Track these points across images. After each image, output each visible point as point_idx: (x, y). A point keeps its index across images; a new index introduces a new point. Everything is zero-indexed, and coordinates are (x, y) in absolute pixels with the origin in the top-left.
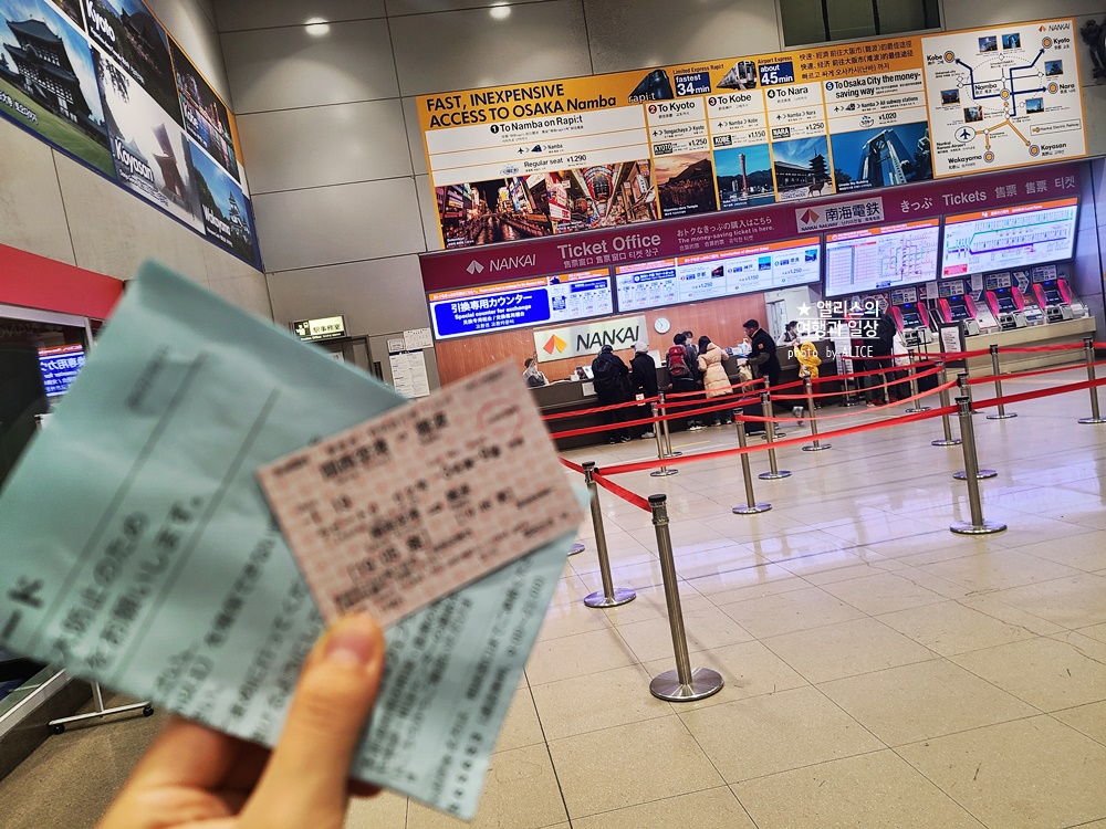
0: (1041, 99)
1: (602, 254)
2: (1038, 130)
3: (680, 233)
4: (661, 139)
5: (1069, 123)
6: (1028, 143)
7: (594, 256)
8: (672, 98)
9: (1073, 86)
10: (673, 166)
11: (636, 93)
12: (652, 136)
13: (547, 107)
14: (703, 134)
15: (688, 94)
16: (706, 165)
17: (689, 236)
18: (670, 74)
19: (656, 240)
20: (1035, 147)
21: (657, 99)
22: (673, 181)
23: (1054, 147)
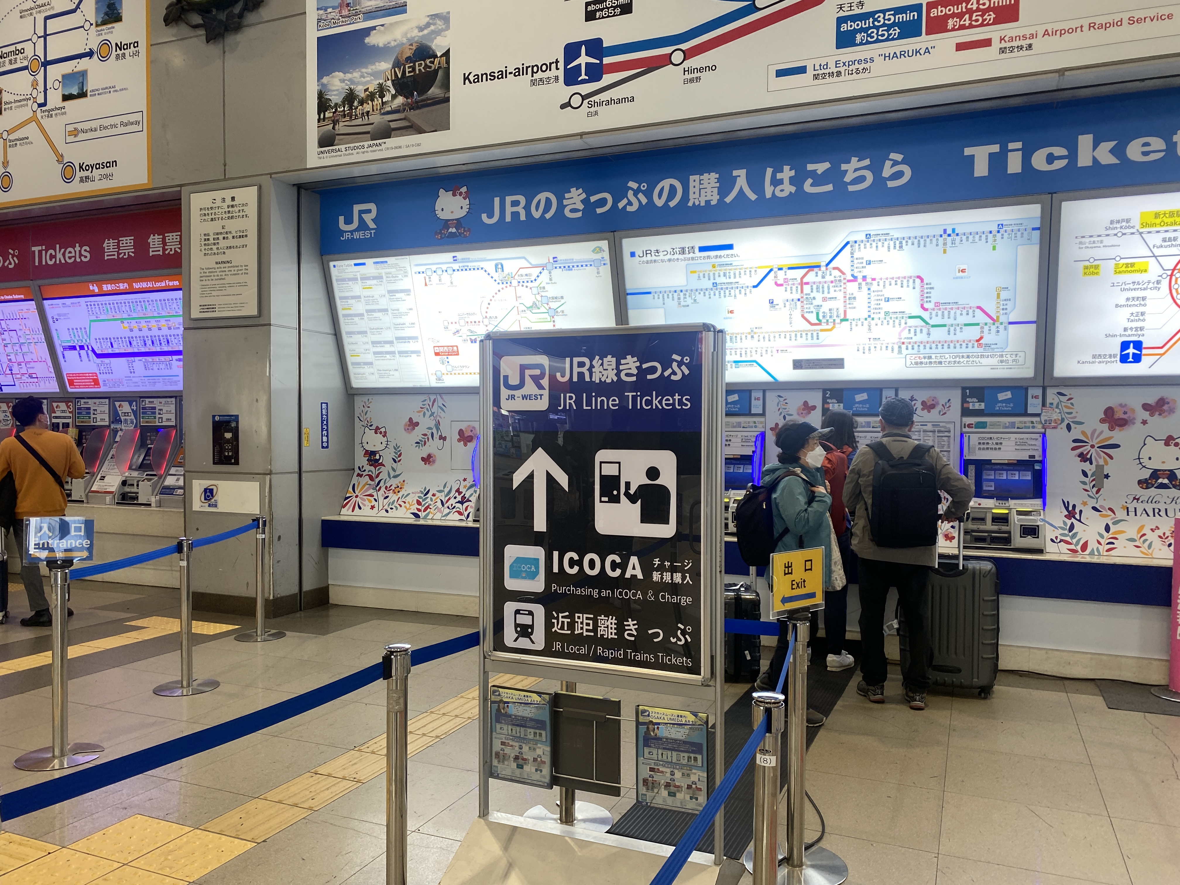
0: (83, 74)
2: (75, 133)
5: (125, 119)
6: (60, 158)
9: (136, 44)
20: (70, 165)
23: (98, 166)
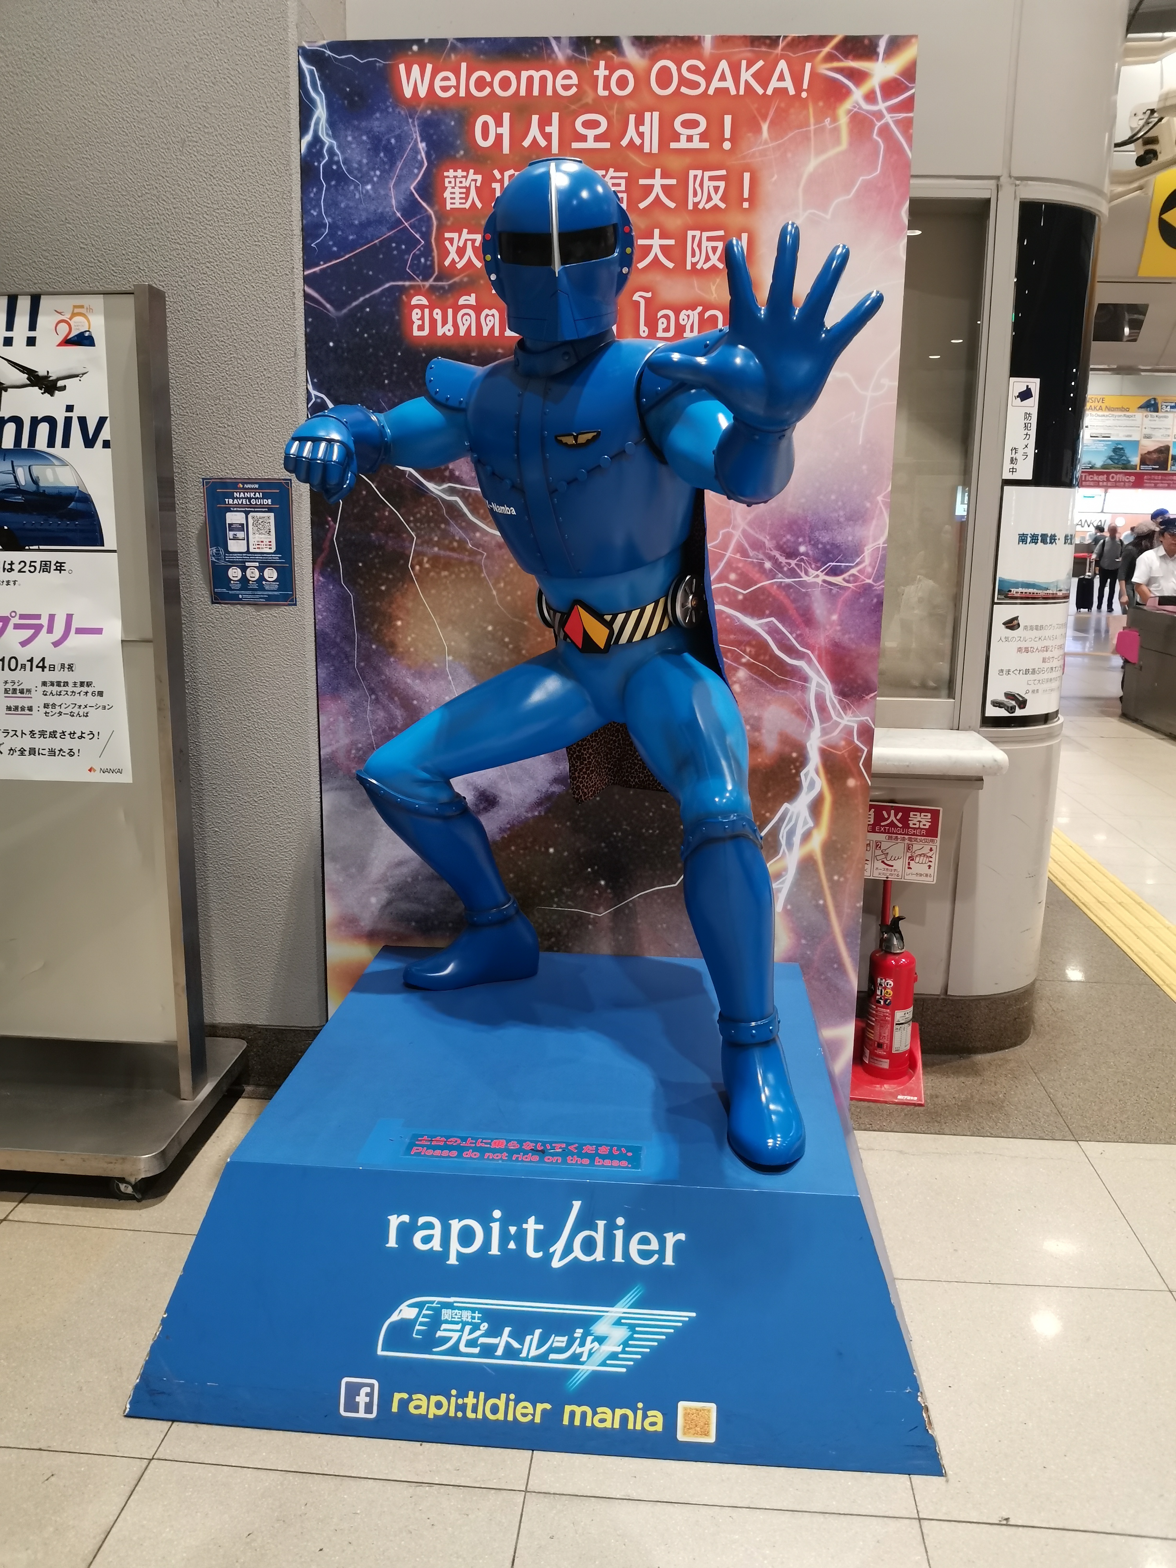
1: (1103, 481)
3: (1145, 477)
4: (1147, 432)
7: (1099, 481)
8: (1158, 412)
10: (1150, 445)
11: (1141, 407)
12: (1144, 429)
13: (1095, 408)
14: (1169, 432)
15: (1167, 411)
16: (1167, 448)
17: (1150, 479)
18: (1159, 401)
19: (1132, 479)
21: (1150, 411)
22: (1149, 453)
